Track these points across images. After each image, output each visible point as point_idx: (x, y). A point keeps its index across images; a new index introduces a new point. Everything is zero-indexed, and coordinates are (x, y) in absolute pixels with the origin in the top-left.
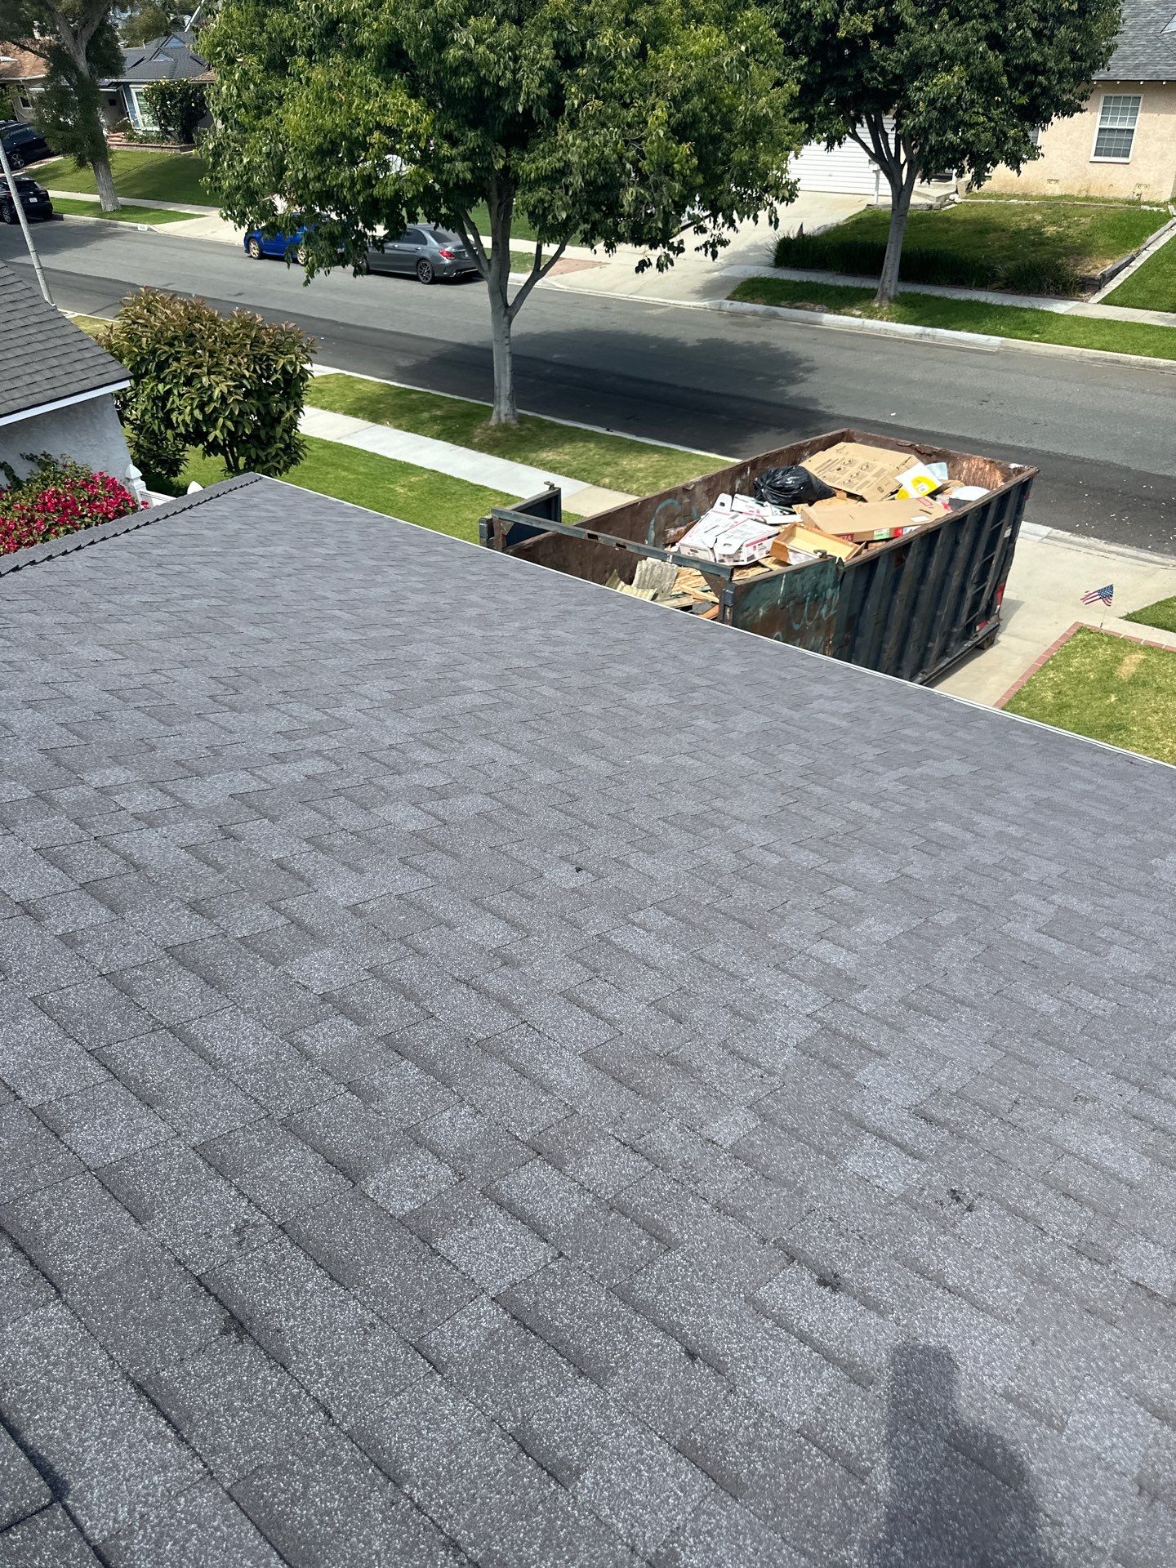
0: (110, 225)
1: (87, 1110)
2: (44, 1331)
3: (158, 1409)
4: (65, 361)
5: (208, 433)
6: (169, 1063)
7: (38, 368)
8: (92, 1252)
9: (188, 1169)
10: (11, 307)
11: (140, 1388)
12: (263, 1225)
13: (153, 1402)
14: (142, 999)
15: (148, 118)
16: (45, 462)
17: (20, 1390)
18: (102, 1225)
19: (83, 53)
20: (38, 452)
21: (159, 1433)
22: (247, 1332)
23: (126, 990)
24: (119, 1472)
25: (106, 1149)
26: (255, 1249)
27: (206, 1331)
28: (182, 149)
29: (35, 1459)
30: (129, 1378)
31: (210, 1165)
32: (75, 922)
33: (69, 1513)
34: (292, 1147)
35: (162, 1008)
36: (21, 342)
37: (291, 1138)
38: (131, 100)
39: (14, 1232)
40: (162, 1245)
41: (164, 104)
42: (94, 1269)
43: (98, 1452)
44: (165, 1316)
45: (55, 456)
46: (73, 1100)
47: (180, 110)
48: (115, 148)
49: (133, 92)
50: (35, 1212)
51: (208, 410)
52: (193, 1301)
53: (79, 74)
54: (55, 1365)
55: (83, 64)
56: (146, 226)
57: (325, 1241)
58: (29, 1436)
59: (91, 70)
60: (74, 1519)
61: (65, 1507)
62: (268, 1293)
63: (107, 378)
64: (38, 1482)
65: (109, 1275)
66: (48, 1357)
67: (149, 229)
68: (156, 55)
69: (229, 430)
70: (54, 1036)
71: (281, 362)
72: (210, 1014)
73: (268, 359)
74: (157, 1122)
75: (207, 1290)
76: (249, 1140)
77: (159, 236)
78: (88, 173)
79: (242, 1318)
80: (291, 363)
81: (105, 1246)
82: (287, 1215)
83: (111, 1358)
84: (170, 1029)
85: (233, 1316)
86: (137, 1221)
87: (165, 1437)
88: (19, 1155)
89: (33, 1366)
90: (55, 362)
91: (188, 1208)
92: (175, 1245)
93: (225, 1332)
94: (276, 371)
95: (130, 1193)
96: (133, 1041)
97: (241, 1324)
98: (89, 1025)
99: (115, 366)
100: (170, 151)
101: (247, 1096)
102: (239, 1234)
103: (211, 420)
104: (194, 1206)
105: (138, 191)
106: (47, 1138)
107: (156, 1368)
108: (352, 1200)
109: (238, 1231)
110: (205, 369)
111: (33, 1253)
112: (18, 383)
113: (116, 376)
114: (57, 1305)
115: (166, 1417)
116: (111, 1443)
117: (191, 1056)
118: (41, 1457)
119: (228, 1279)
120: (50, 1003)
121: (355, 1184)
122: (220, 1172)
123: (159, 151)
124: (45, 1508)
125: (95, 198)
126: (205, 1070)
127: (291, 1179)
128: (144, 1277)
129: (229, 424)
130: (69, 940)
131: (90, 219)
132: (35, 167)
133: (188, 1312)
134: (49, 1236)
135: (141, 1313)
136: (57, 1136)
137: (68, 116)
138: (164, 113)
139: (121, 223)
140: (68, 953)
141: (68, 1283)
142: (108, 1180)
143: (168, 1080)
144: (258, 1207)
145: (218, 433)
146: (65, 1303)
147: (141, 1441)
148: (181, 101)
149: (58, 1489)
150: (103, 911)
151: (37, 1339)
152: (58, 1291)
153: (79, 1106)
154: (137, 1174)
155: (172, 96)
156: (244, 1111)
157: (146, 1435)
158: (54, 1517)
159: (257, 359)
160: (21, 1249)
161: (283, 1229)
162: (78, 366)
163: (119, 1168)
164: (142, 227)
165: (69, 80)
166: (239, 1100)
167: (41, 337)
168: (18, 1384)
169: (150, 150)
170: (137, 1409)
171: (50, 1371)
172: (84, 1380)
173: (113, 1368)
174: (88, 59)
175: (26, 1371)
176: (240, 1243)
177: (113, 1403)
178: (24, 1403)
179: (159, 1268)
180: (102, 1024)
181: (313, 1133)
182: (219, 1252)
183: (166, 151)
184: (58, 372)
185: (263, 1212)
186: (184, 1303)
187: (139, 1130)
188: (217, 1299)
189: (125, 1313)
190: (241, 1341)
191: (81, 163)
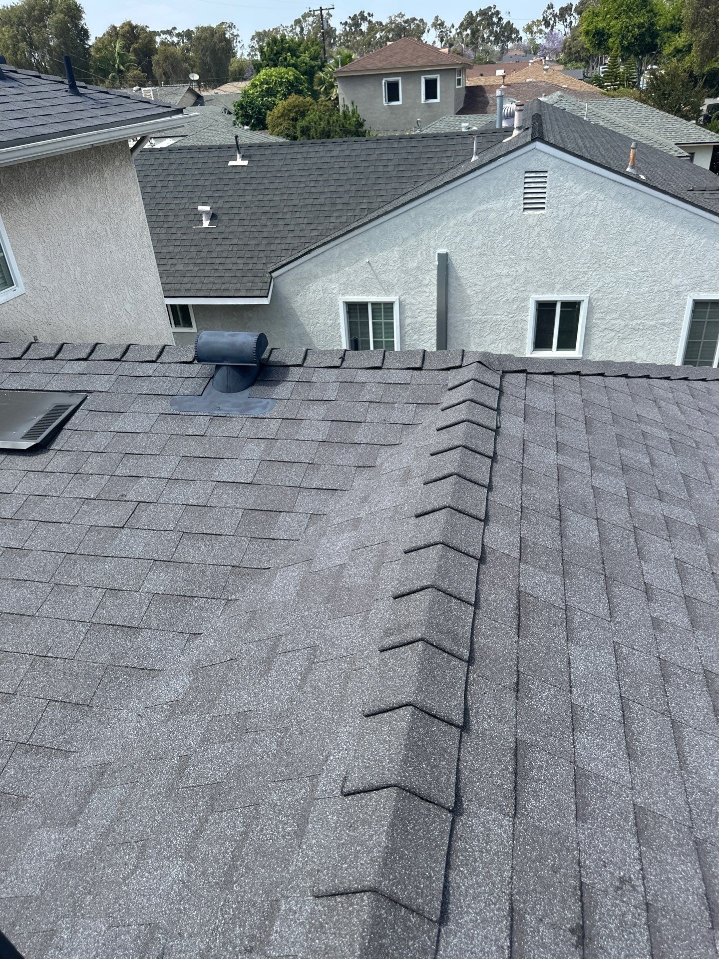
1: (597, 729)
2: (495, 829)
3: (511, 933)
6: (658, 740)
8: (544, 810)
9: (622, 813)
11: (512, 910)
12: (638, 892)
13: (512, 926)
14: (670, 690)
17: (465, 847)
18: (558, 800)
21: (502, 947)
22: (583, 945)
23: (664, 676)
24: (472, 944)
25: (591, 759)
26: (623, 902)
27: (564, 919)
29: (446, 888)
30: (511, 899)
31: (636, 824)
32: (666, 615)
33: (438, 937)
34: (691, 862)
35: (677, 704)
37: (694, 857)
39: (520, 762)
40: (578, 844)
42: (539, 820)
43: (471, 921)
44: (552, 886)
46: (594, 717)
50: (535, 761)
52: (570, 894)
54: (487, 851)
57: (667, 944)
58: (453, 874)
60: (438, 941)
61: (440, 930)
62: (610, 936)
64: (437, 905)
65: (543, 831)
66: (487, 844)
70: (611, 673)
72: (702, 732)
74: (626, 770)
75: (582, 896)
76: (668, 831)
79: (587, 933)
81: (552, 813)
82: (656, 901)
83: (511, 878)
84: (673, 722)
85: (583, 927)
86: (576, 816)
87: (503, 952)
88: (550, 723)
89: (478, 840)
91: (606, 837)
92: (584, 851)
93: (572, 931)
95: (584, 796)
96: (648, 710)
97: (584, 937)
98: (632, 682)
101: (687, 803)
102: (621, 882)
104: (610, 840)
106: (568, 727)
107: (526, 909)
108: (703, 936)
109: (622, 880)
111: (519, 781)
114: (510, 821)
115: (511, 942)
116: (479, 924)
117: (673, 748)
118: (449, 892)
119: (596, 902)
120: (622, 652)
121: (713, 928)
122: (638, 834)
124: (431, 920)
126: (675, 764)
127: (676, 881)
128: (556, 852)
130: (656, 623)
133: (563, 897)
134: (532, 780)
135: (542, 870)
136: (573, 729)
140: (651, 631)
141: (523, 815)
142: (579, 777)
143: (649, 750)
144: (644, 878)
146: (514, 824)
147: (492, 940)
149: (443, 919)
150: (686, 620)
151: (490, 829)
152: (515, 814)
153: (595, 723)
154: (595, 789)
156: (678, 810)
157: (496, 940)
158: (432, 930)
160: (516, 774)
161: (648, 907)
163: (589, 777)
166: (680, 801)
168: (466, 842)
170: (503, 921)
171: (482, 852)
172: (492, 875)
173: (508, 884)
175: (473, 839)
176: (618, 888)
177: (495, 904)
178: (462, 855)
179: (568, 855)
180: (638, 687)
181: (711, 866)
182: (603, 881)
185: (644, 884)
186: (565, 890)
187: (614, 766)
188: (582, 907)
189: (534, 862)
190: (576, 947)
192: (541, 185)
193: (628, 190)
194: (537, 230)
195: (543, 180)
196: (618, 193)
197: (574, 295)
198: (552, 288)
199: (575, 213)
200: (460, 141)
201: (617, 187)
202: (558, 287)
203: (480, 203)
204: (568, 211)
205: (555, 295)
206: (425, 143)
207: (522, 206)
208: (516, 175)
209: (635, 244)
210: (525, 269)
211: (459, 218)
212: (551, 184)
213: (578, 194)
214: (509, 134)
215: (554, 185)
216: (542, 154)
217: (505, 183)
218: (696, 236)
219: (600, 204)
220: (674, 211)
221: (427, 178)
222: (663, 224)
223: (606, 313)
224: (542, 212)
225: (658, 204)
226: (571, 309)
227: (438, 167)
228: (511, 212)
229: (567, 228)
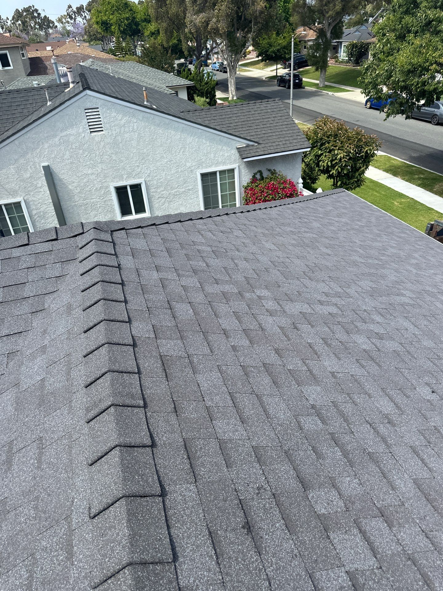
0: (320, 92)
1: (223, 415)
2: (188, 494)
3: (214, 546)
4: (291, 138)
5: (331, 171)
6: (253, 408)
7: (282, 140)
8: (210, 471)
9: (248, 454)
10: (280, 118)
11: (210, 533)
12: (268, 491)
13: (213, 541)
14: (251, 380)
15: (345, 54)
16: (273, 173)
17: (174, 512)
18: (215, 462)
19: (330, 31)
20: (272, 169)
21: (211, 555)
22: (250, 532)
23: (246, 374)
24: (195, 563)
25: (225, 433)
26: (262, 499)
27: (237, 523)
28: (354, 66)
29: (171, 540)
30: (208, 527)
31: (256, 457)
32: (238, 342)
33: (176, 569)
34: (286, 463)
35: (256, 386)
36: (279, 130)
37: (287, 460)
38: (341, 48)
39: (189, 450)
40: (232, 481)
41: (352, 50)
42: (209, 478)
43: (191, 551)
44: (226, 509)
45: (277, 171)
46: (220, 409)
47: (358, 52)
48: (330, 65)
49: (343, 45)
50: (197, 446)
51: (334, 163)
52: (236, 508)
53: (326, 38)
54: (187, 508)
55: (329, 35)
56: (332, 93)
57: (288, 509)
58: (172, 531)
59: (331, 37)
60: (176, 572)
61: (175, 566)
62: (262, 520)
63: (303, 147)
64: (170, 552)
65: (213, 483)
66: (186, 504)
67: (333, 94)
68: (355, 32)
69: (338, 171)
70: (220, 382)
71: (367, 149)
72: (271, 395)
73: (362, 147)
74: (243, 430)
75: (242, 507)
76: (272, 453)
77: (336, 97)
78: (318, 73)
79: (251, 525)
80: (370, 150)
81: (214, 471)
82: (277, 491)
83: (204, 516)
84: (257, 396)
85: (248, 522)
86: (227, 466)
87: (213, 558)
88: (198, 422)
89: (180, 505)
90: (287, 138)
91: (244, 470)
92: (236, 482)
93: (243, 527)
94: (363, 152)
95: (227, 454)
96: (244, 395)
97: (250, 527)
98: (232, 383)
99: (307, 143)
100: (350, 67)
101: (276, 434)
102: (258, 490)
103: (333, 166)
104: (247, 471)
105: (333, 81)
106: (208, 420)
107: (217, 529)
108: (302, 497)
109: (259, 489)
110: (337, 148)
111: (192, 462)
112: (274, 144)
113: (306, 146)
114: (194, 486)
115: (215, 550)
116: (195, 550)
117: (261, 409)
118: (173, 542)
119: (250, 506)
120: (222, 369)
121: (305, 491)
122: (259, 461)
123: (345, 66)
124: (169, 562)
125: (317, 82)
126: (264, 417)
127: (282, 476)
128: (223, 490)
129: (339, 169)
130: (234, 348)
131: (314, 89)
132: (301, 70)
133: (233, 512)
134: (199, 458)
135: (218, 503)
136: (211, 420)
137: (317, 53)
138: (351, 53)
139: (324, 91)
140: (233, 353)
141: (200, 479)
142: (222, 445)
143: (251, 415)
144: (268, 482)
145: (334, 171)
146: (196, 486)
147: (205, 555)
148: (359, 49)
149: (175, 557)
150: (248, 342)
151: (185, 495)
152: (196, 481)
153: (221, 412)
154: (232, 448)
155: (356, 47)
156: (273, 440)
157: (207, 554)
158: (171, 568)
159: (357, 147)
160: (189, 458)
161: (274, 496)
162: (295, 141)
163: (227, 442)
164: (330, 93)
165: (322, 40)
166: (273, 435)
167: (286, 129)
168: (174, 509)
169: (342, 66)
170: (207, 541)
171: (185, 510)
172: (194, 519)
173: (204, 520)
174: (331, 33)
175: (178, 505)
176: (258, 493)
177: (200, 535)
178: (174, 517)
179: (229, 489)
180: (236, 385)
181: (295, 461)
182: (250, 493)
183: (347, 67)
184: (288, 142)
185: (269, 485)
186: (233, 508)
187: (237, 431)
188: (244, 512)
189: (213, 501)
190: (248, 534)
191: (317, 70)
192: (97, 117)
193: (149, 115)
194: (102, 144)
195: (97, 113)
196: (143, 117)
197: (136, 180)
198: (121, 178)
199: (122, 132)
200: (36, 93)
201: (142, 114)
202: (125, 177)
203: (61, 131)
204: (118, 130)
205: (125, 182)
206: (11, 96)
207: (89, 131)
208: (80, 112)
209: (161, 146)
210: (102, 168)
211: (50, 142)
212: (103, 115)
213: (121, 120)
214: (67, 86)
215: (105, 116)
216: (92, 97)
217: (74, 117)
218: (192, 138)
219: (135, 124)
220: (176, 124)
221: (20, 119)
222: (173, 132)
223: (157, 188)
224: (102, 133)
225: (167, 121)
226: (136, 188)
227: (25, 111)
228: (83, 135)
229: (120, 141)
